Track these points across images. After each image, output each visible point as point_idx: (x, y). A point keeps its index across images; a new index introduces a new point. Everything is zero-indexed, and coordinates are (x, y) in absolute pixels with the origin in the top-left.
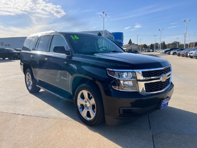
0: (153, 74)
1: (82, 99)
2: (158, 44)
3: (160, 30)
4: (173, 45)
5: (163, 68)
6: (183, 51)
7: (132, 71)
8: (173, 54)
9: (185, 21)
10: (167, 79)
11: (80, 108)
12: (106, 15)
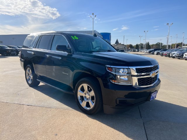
0: (144, 70)
1: (82, 92)
2: (143, 44)
3: (145, 31)
4: (157, 46)
5: (152, 66)
6: (166, 51)
7: (127, 67)
8: (157, 54)
9: (168, 24)
10: (156, 76)
11: (80, 99)
12: (95, 16)
